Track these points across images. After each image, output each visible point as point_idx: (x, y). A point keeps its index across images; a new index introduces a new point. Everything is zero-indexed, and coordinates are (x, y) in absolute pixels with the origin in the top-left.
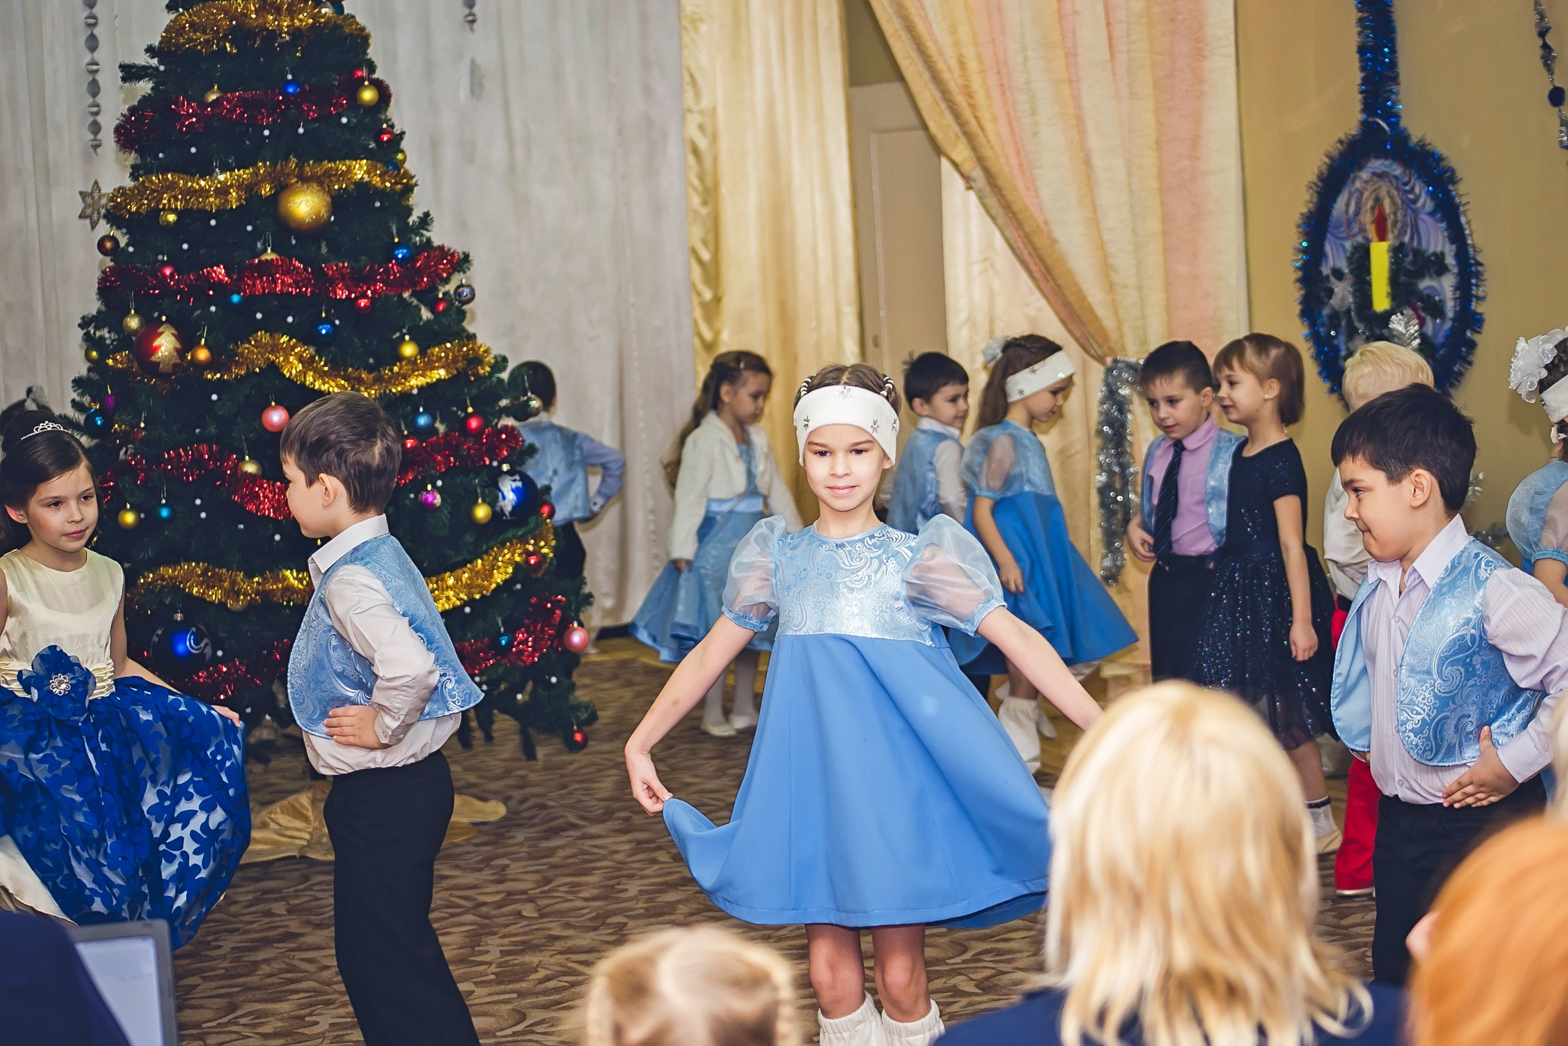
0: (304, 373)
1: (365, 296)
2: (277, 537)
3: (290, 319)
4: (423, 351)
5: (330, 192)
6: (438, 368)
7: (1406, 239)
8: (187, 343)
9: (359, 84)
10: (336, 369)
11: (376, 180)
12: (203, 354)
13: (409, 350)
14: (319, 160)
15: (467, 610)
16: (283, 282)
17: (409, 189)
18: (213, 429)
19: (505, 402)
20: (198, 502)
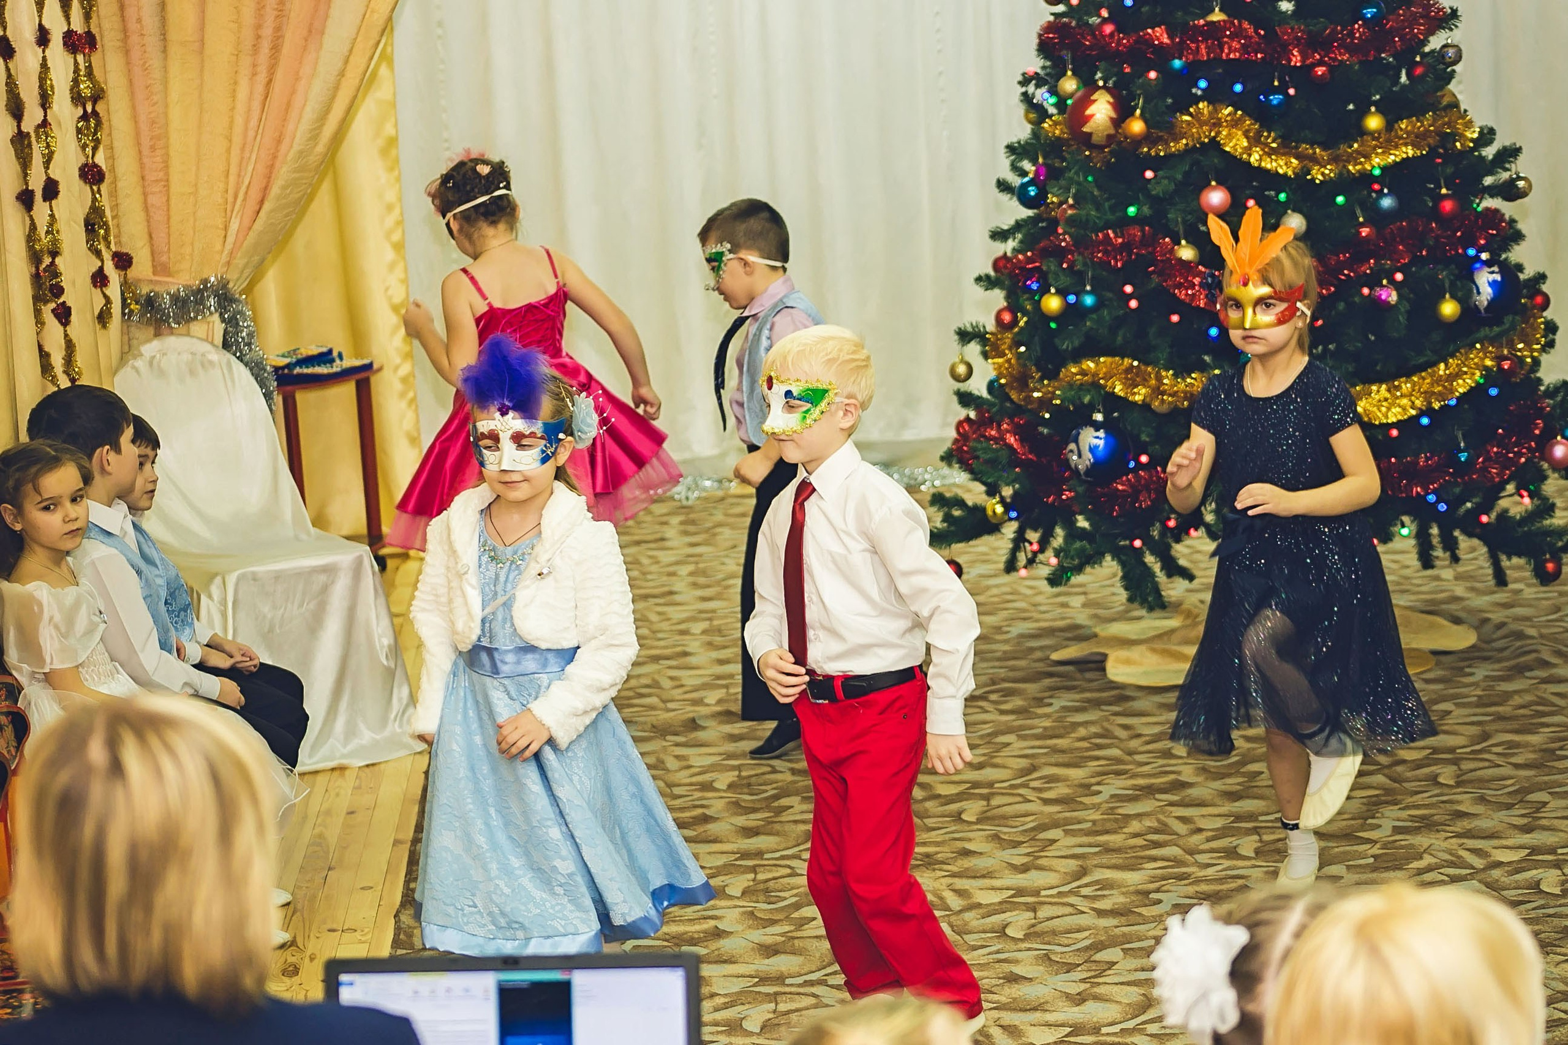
0: (1248, 150)
1: (1321, 63)
3: (1238, 88)
4: (1390, 126)
6: (1406, 145)
8: (1123, 112)
10: (1286, 147)
12: (1137, 126)
13: (1374, 122)
15: (1424, 420)
16: (1230, 48)
18: (1147, 209)
19: (1488, 181)
20: (1128, 289)
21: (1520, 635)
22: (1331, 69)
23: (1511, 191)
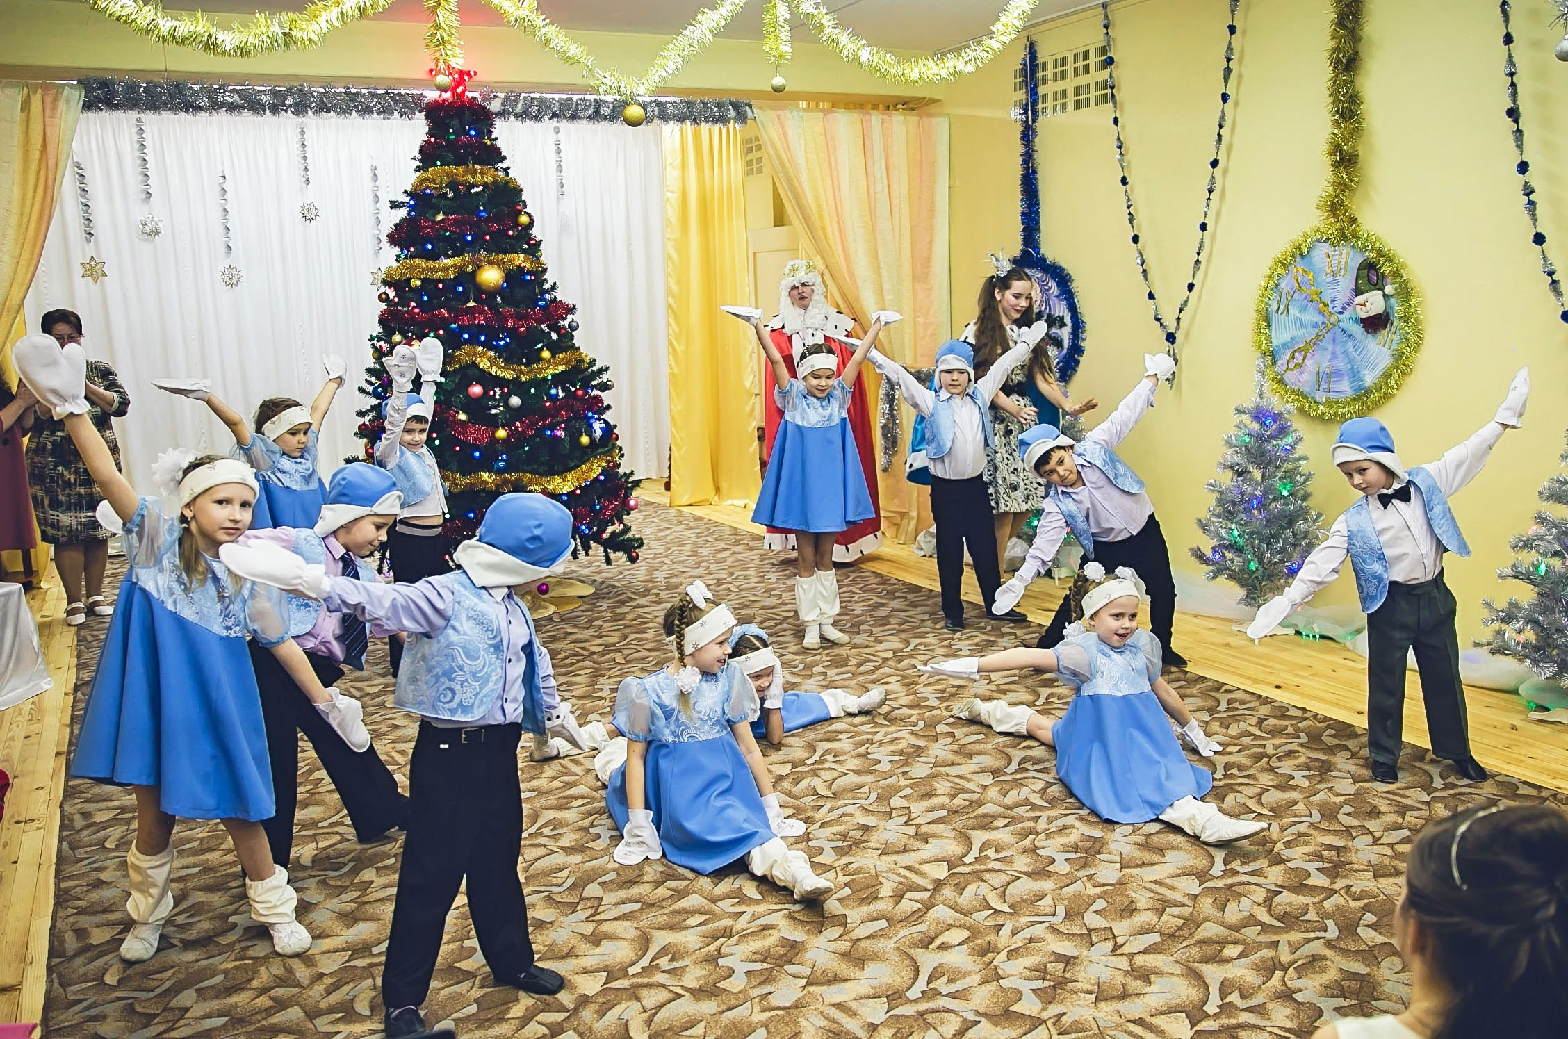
0: (491, 367)
1: (523, 326)
2: (477, 454)
3: (483, 338)
4: (553, 356)
5: (504, 270)
6: (561, 365)
7: (1043, 309)
9: (520, 212)
10: (508, 366)
11: (528, 265)
13: (546, 354)
14: (497, 253)
15: (578, 492)
16: (479, 318)
17: (545, 270)
18: (442, 397)
19: (594, 383)
21: (614, 587)
22: (528, 329)
23: (605, 387)
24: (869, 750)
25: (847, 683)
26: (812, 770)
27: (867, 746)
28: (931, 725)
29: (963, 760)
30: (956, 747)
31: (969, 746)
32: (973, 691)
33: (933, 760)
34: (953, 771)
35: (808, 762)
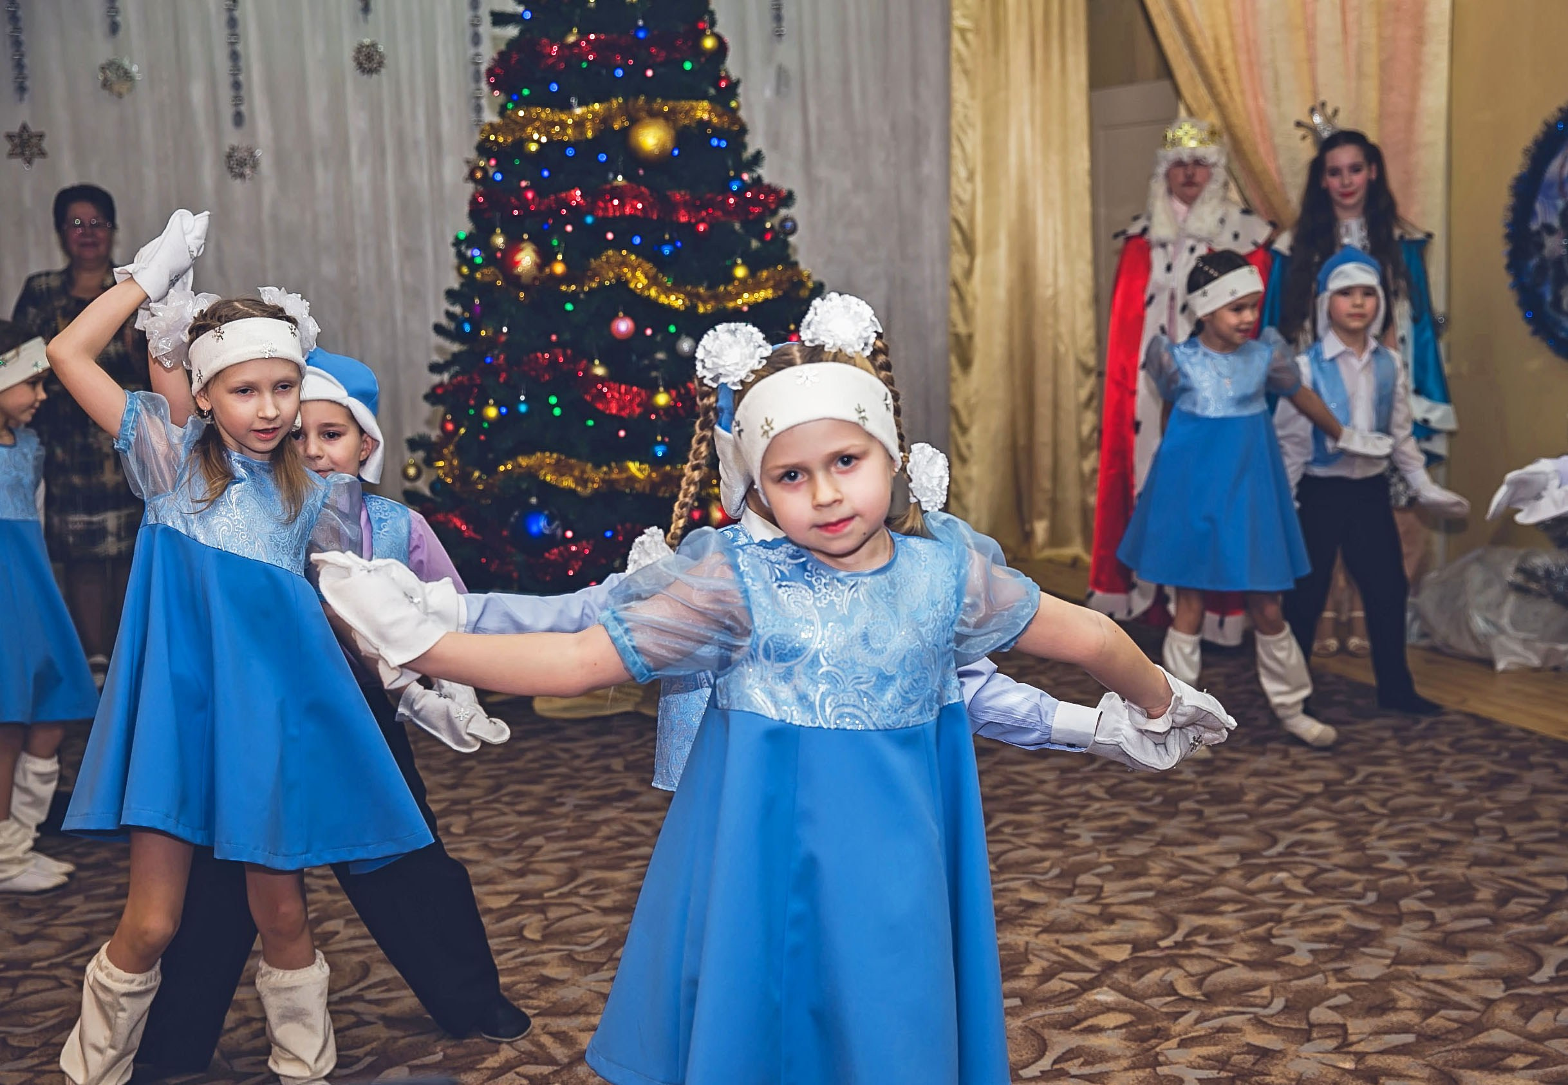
0: (648, 288)
1: (703, 221)
2: (622, 433)
3: (637, 240)
4: (753, 271)
5: (674, 127)
6: (765, 289)
8: (545, 257)
9: (702, 34)
10: (678, 284)
11: (716, 120)
12: (559, 268)
13: (740, 272)
14: (665, 100)
16: (632, 206)
17: (744, 131)
18: (567, 336)
20: (553, 400)
22: (711, 227)
24: (1275, 932)
25: (1239, 827)
26: (1168, 956)
27: (1270, 924)
28: (1389, 898)
29: (1448, 956)
30: (1435, 935)
31: (1461, 937)
32: (1471, 851)
33: (1392, 954)
34: (1428, 973)
35: (1162, 944)
